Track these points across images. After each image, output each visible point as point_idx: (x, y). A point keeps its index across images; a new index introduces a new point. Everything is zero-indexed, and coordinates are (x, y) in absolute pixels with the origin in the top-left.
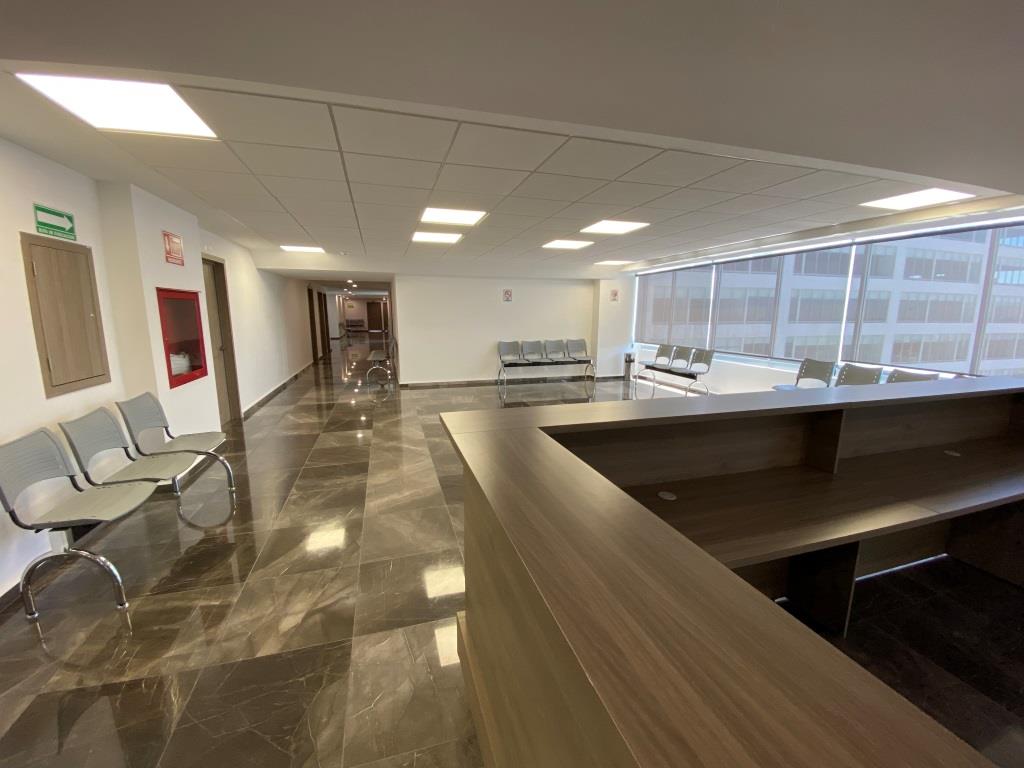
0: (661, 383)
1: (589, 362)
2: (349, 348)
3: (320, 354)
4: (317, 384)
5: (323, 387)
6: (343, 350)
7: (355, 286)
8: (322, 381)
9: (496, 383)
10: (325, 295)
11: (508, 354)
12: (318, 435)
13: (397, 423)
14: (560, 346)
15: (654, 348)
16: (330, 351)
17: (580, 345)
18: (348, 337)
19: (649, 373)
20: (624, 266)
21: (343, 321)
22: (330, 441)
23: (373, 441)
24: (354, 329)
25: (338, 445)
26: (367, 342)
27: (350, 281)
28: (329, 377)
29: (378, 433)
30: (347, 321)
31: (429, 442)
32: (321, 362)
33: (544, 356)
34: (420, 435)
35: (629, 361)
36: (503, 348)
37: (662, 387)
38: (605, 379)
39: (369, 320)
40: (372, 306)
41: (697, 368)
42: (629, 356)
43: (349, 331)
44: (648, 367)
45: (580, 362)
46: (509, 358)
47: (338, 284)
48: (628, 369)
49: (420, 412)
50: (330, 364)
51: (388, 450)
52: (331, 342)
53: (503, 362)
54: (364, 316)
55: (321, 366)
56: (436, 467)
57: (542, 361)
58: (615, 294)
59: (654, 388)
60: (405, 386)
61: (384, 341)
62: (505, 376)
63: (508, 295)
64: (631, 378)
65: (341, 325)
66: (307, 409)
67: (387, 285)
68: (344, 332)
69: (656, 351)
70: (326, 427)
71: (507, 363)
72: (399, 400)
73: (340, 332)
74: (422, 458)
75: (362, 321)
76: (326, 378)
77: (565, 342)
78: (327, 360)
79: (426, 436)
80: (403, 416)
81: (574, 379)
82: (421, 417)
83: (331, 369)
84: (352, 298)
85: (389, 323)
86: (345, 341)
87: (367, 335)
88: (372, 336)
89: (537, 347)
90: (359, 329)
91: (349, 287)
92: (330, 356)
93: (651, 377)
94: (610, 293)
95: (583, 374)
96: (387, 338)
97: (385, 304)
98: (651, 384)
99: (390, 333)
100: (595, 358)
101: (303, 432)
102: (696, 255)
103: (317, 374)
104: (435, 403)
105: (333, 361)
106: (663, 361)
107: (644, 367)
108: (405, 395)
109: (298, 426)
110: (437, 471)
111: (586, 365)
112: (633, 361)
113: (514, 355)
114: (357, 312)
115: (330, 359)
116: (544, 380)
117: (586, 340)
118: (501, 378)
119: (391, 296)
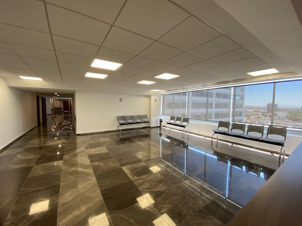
0: (171, 128)
1: (149, 122)
2: (55, 118)
3: (41, 121)
4: (39, 136)
5: (42, 137)
6: (53, 119)
7: (58, 95)
8: (42, 134)
9: (117, 131)
10: (45, 99)
11: (121, 120)
12: (32, 167)
13: (75, 155)
14: (140, 117)
15: (169, 117)
16: (46, 120)
17: (146, 117)
18: (55, 114)
19: (168, 125)
20: (159, 92)
21: (53, 108)
22: (39, 170)
23: (63, 168)
24: (58, 111)
25: (43, 173)
26: (63, 116)
27: (56, 94)
28: (45, 131)
29: (66, 163)
30: (55, 108)
31: (93, 166)
32: (42, 125)
33: (134, 121)
34: (87, 161)
35: (161, 121)
36: (119, 118)
37: (172, 130)
38: (154, 127)
39: (64, 108)
40: (66, 103)
41: (184, 124)
42: (161, 120)
43: (56, 112)
44: (168, 123)
45: (146, 122)
46: (122, 122)
47: (51, 94)
48: (161, 124)
49: (86, 148)
50: (46, 125)
51: (72, 173)
52: (47, 116)
53: (119, 123)
54: (62, 106)
55: (42, 127)
56: (98, 183)
57: (134, 122)
58: (156, 100)
59: (170, 130)
60: (79, 135)
61: (70, 115)
62: (120, 128)
63: (121, 100)
64: (162, 127)
65: (52, 110)
66: (29, 150)
67: (72, 95)
68: (53, 112)
69: (170, 118)
70: (37, 161)
71: (121, 123)
72: (76, 142)
73: (52, 112)
74: (90, 177)
75: (61, 108)
76: (44, 132)
77: (141, 115)
78: (45, 123)
79: (91, 162)
80: (78, 150)
81: (144, 128)
82: (87, 151)
83: (46, 127)
84: (57, 100)
85: (72, 109)
86: (54, 116)
87: (63, 113)
88: (65, 113)
89: (132, 117)
90: (60, 111)
91: (56, 96)
92: (46, 122)
93: (169, 126)
94: (154, 100)
95: (147, 126)
96: (71, 114)
97: (71, 102)
98: (169, 129)
99: (72, 112)
100: (151, 121)
101: (24, 165)
102: (183, 89)
103: (39, 130)
104: (92, 142)
105: (47, 124)
106: (172, 121)
107: (166, 123)
108: (79, 139)
109: (22, 162)
110: (99, 186)
111: (147, 123)
112: (162, 121)
113: (123, 120)
114: (59, 104)
115: (46, 123)
116: (134, 129)
117: (148, 115)
118: (118, 129)
119: (73, 100)
